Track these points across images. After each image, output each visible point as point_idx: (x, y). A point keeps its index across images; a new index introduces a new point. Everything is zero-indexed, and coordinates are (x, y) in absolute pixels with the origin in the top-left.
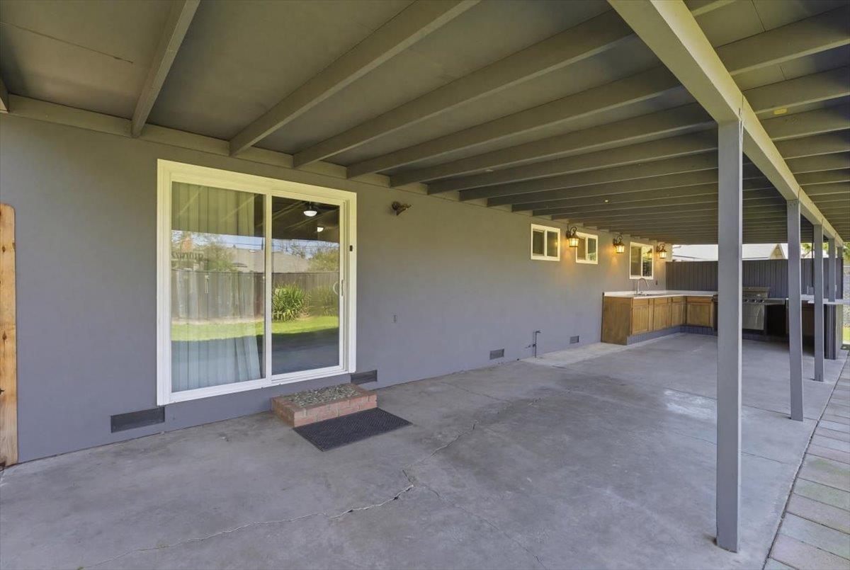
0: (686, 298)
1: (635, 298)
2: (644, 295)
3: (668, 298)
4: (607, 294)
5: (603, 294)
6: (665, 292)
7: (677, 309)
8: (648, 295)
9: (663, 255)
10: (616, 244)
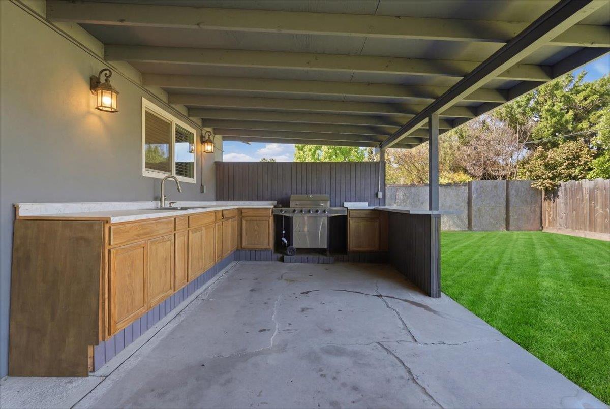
0: (240, 210)
1: (114, 220)
2: (176, 209)
3: (216, 212)
4: (27, 210)
5: (15, 209)
6: (214, 203)
7: (230, 227)
8: (182, 209)
9: (209, 148)
10: (95, 84)
